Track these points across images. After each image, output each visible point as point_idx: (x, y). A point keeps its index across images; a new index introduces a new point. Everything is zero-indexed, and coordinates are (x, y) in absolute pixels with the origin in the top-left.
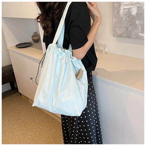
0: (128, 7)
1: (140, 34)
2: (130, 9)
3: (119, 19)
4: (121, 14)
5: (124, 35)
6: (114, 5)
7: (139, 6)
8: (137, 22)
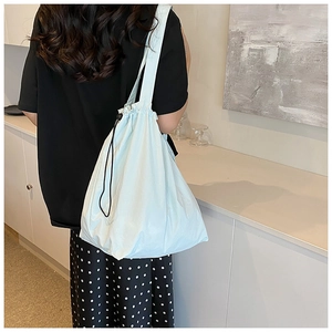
1: (281, 108)
3: (237, 70)
4: (243, 60)
5: (246, 107)
6: (229, 40)
7: (282, 45)
8: (277, 81)
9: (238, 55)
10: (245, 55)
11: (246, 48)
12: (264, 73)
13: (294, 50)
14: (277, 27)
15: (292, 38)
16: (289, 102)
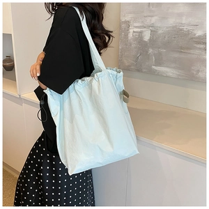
0: (139, 30)
1: (153, 67)
2: (141, 32)
3: (126, 45)
4: (130, 38)
5: (132, 67)
6: (120, 26)
7: (153, 29)
8: (151, 51)
9: (126, 35)
10: (130, 35)
11: (131, 31)
12: (143, 46)
13: (160, 32)
14: (150, 18)
15: (158, 25)
16: (159, 63)
